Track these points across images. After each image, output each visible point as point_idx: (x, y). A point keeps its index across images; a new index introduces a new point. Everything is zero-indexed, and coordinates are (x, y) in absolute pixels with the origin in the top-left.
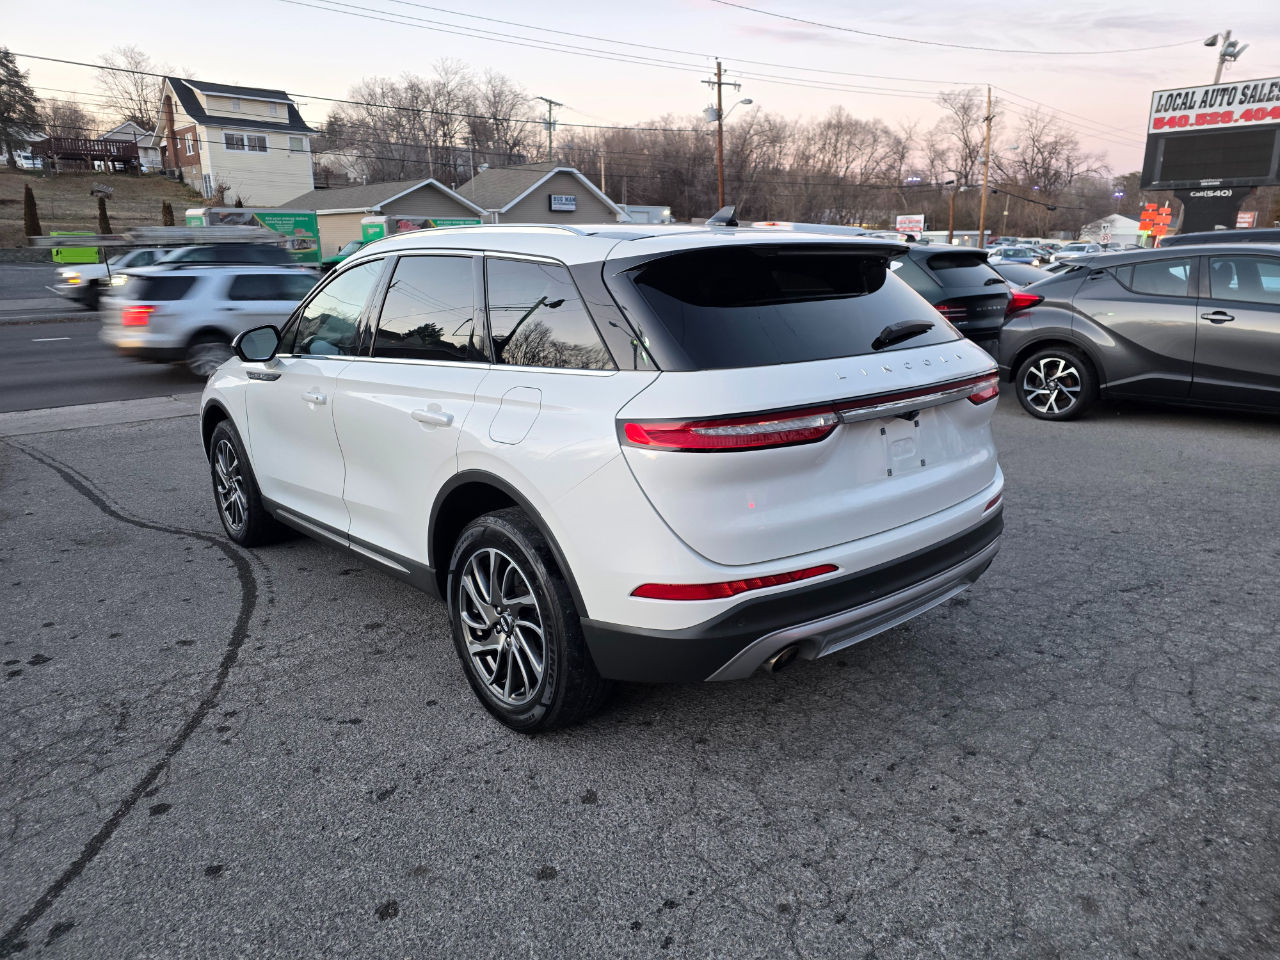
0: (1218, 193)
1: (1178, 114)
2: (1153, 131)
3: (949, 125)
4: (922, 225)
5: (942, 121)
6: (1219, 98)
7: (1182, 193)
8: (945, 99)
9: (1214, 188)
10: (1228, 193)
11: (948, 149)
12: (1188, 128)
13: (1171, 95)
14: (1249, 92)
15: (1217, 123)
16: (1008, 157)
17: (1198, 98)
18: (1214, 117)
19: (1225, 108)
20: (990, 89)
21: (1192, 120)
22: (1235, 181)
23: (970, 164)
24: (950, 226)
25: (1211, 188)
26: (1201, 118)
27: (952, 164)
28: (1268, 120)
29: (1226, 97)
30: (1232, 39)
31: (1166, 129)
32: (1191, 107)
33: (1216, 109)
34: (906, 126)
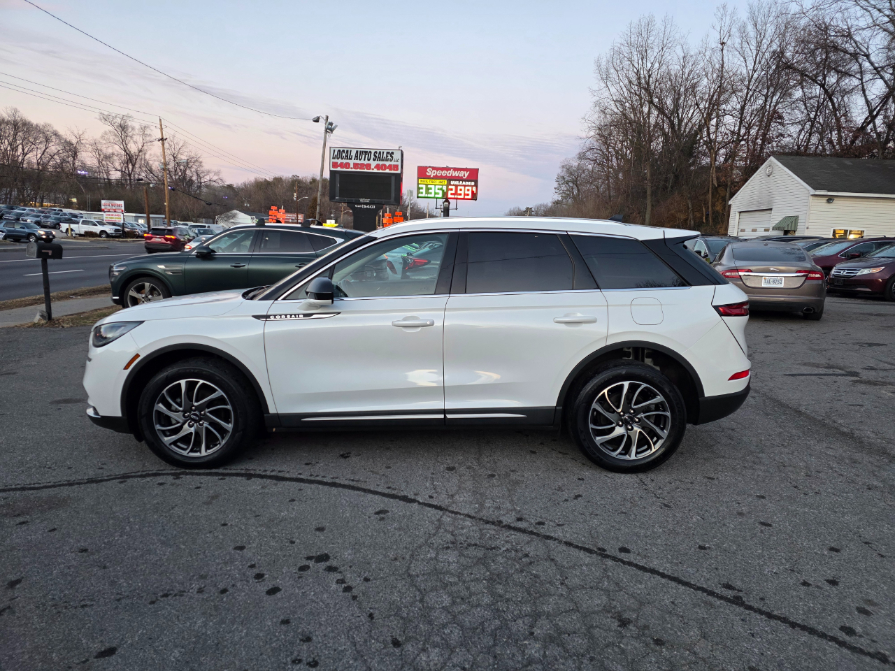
0: (368, 207)
1: (345, 161)
2: (332, 169)
3: (112, 138)
4: (123, 208)
5: (106, 133)
6: (364, 156)
7: (351, 205)
8: (105, 118)
9: (367, 204)
10: (374, 207)
11: (113, 154)
12: (350, 170)
13: (339, 151)
14: (377, 155)
15: (364, 169)
16: (156, 165)
17: (353, 154)
18: (362, 166)
19: (366, 162)
20: (160, 120)
21: (352, 166)
22: (376, 201)
23: (130, 166)
24: (147, 210)
25: (365, 204)
26: (356, 165)
27: (117, 165)
28: (387, 171)
29: (367, 156)
30: (329, 120)
31: (339, 169)
32: (351, 159)
33: (362, 161)
34: (76, 133)
